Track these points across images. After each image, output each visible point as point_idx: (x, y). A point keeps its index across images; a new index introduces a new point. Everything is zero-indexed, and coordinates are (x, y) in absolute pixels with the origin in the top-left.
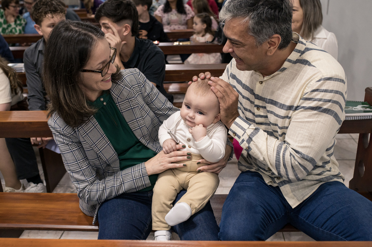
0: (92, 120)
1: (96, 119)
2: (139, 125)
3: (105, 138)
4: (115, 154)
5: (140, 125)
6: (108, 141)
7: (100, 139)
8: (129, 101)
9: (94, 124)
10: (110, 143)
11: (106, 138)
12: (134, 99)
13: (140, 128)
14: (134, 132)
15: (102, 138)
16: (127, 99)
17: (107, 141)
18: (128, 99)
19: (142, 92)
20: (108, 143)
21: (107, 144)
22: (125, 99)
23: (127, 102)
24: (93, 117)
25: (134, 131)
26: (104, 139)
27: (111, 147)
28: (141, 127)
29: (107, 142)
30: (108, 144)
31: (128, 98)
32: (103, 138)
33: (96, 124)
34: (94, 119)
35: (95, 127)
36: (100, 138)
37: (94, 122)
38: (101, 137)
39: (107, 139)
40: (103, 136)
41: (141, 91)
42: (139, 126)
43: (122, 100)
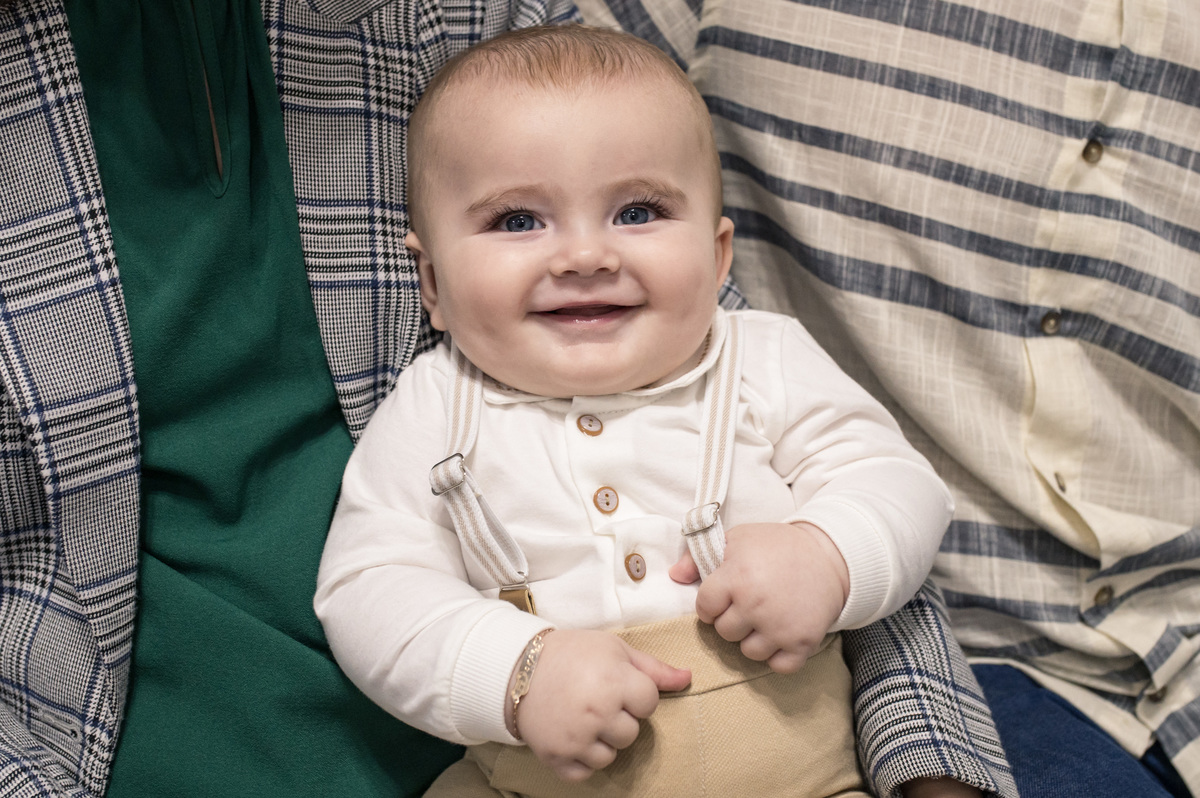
0: (43, 48)
1: (77, 50)
2: (373, 254)
3: (88, 224)
4: (120, 394)
5: (381, 261)
6: (108, 265)
7: (48, 220)
8: (364, 54)
9: (46, 80)
10: (113, 283)
11: (97, 228)
12: (401, 61)
13: (375, 284)
14: (319, 295)
15: (69, 213)
16: (354, 29)
17: (99, 259)
18: (362, 39)
19: (477, 28)
20: (104, 276)
21: (91, 281)
22: (337, 25)
23: (346, 50)
24: (57, 27)
25: (321, 285)
26: (83, 232)
27: (110, 318)
28: (388, 285)
29: (95, 270)
30: (100, 287)
31: (367, 34)
32: (79, 219)
33: (63, 92)
34: (62, 42)
35: (46, 108)
36: (49, 212)
37: (51, 72)
38: (61, 208)
39: (100, 240)
40: (84, 208)
41: (472, 21)
42: (374, 268)
43: (315, 22)
